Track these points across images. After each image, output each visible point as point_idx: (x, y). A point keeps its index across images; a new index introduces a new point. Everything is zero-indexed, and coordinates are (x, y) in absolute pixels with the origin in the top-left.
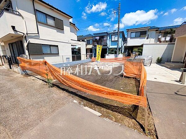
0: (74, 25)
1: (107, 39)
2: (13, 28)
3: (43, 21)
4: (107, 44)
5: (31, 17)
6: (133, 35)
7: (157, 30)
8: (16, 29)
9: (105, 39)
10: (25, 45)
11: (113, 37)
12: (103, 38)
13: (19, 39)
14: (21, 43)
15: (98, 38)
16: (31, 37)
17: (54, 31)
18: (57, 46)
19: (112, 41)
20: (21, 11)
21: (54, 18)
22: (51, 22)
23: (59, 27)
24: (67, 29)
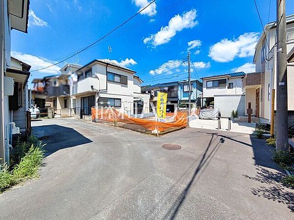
0: (138, 77)
1: (178, 90)
2: (92, 87)
3: (111, 80)
4: (177, 95)
5: (103, 77)
6: (210, 84)
7: (243, 78)
8: (94, 88)
9: (175, 89)
10: (97, 98)
11: (186, 87)
12: (173, 88)
13: (93, 94)
14: (94, 97)
15: (166, 89)
16: (101, 93)
17: (119, 86)
18: (120, 99)
19: (183, 92)
20: (98, 75)
21: (120, 76)
22: (117, 79)
23: (124, 82)
24: (130, 83)
